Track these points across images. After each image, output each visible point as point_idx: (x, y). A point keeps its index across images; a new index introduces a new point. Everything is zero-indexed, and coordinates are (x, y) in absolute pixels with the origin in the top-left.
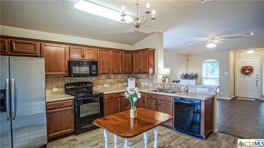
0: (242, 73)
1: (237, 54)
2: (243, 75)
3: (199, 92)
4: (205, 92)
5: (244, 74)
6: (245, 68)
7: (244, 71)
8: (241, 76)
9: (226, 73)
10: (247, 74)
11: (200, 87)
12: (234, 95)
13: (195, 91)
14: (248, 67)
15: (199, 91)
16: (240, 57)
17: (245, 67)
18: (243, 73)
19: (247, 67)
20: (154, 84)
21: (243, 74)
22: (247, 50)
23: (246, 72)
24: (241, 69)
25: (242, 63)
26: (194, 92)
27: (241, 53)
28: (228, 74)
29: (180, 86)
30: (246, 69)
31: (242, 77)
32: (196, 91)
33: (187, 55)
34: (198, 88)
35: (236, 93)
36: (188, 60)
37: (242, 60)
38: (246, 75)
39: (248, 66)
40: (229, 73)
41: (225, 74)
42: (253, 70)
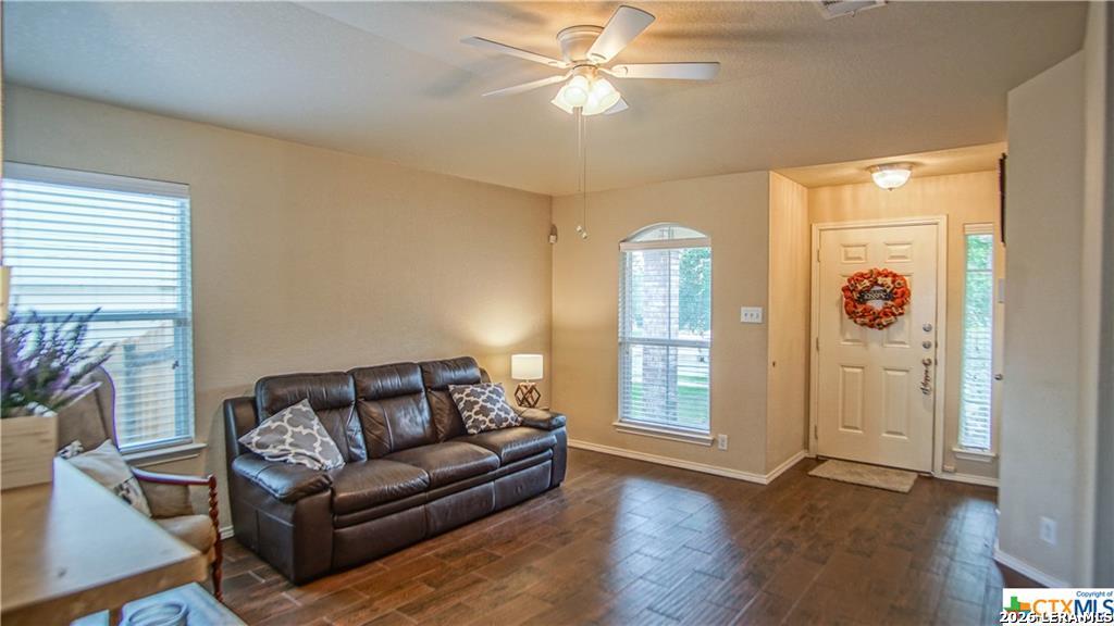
0: (848, 313)
1: (825, 195)
2: (853, 329)
5: (860, 320)
6: (867, 283)
7: (862, 299)
8: (843, 331)
9: (751, 314)
10: (875, 321)
12: (806, 446)
16: (838, 215)
17: (862, 275)
18: (852, 314)
19: (874, 276)
21: (851, 321)
22: (872, 168)
23: (867, 311)
24: (845, 289)
25: (850, 255)
27: (848, 193)
28: (759, 320)
30: (868, 290)
31: (848, 336)
33: (548, 201)
35: (816, 437)
36: (553, 231)
38: (872, 326)
39: (880, 268)
40: (765, 315)
41: (743, 319)
42: (909, 293)
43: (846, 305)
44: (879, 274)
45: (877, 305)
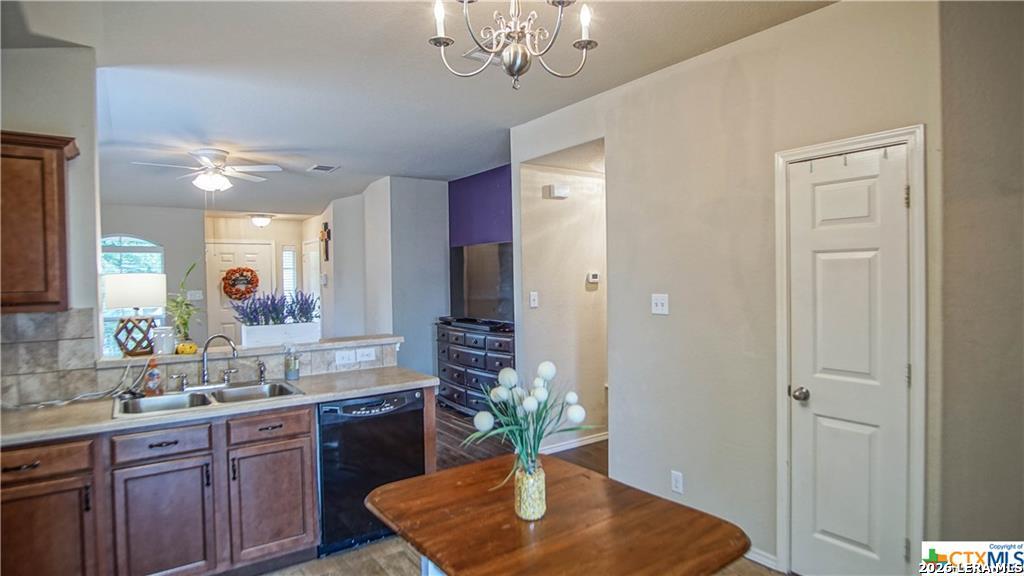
0: (226, 292)
2: (229, 301)
3: (344, 366)
4: (366, 362)
5: (234, 296)
6: (237, 275)
7: (234, 285)
8: (222, 303)
9: (194, 295)
10: (242, 297)
11: (346, 348)
13: (329, 364)
14: (245, 274)
15: (346, 361)
16: (217, 235)
17: (235, 271)
18: (229, 293)
19: (241, 271)
20: (63, 375)
21: (227, 297)
22: (253, 216)
23: (238, 291)
24: (224, 279)
25: (225, 259)
26: (325, 372)
27: (222, 222)
28: (201, 299)
29: (258, 356)
30: (237, 279)
31: (225, 306)
32: (333, 364)
34: (338, 354)
37: (225, 248)
38: (240, 299)
39: (244, 267)
40: (205, 294)
42: (257, 281)
43: (225, 288)
44: (244, 270)
45: (242, 287)
